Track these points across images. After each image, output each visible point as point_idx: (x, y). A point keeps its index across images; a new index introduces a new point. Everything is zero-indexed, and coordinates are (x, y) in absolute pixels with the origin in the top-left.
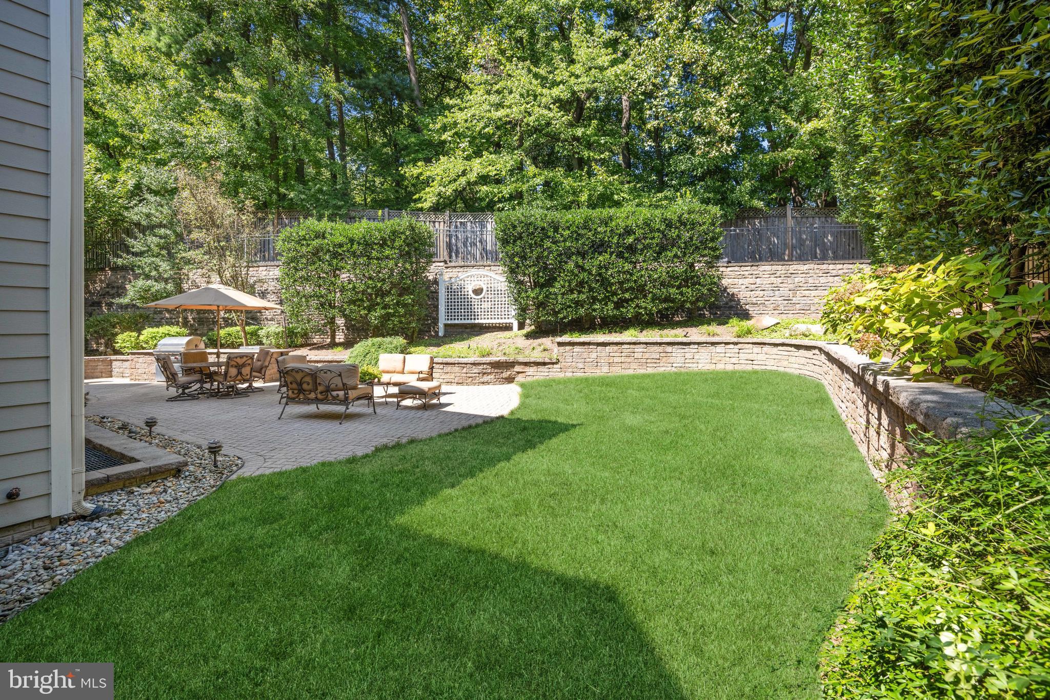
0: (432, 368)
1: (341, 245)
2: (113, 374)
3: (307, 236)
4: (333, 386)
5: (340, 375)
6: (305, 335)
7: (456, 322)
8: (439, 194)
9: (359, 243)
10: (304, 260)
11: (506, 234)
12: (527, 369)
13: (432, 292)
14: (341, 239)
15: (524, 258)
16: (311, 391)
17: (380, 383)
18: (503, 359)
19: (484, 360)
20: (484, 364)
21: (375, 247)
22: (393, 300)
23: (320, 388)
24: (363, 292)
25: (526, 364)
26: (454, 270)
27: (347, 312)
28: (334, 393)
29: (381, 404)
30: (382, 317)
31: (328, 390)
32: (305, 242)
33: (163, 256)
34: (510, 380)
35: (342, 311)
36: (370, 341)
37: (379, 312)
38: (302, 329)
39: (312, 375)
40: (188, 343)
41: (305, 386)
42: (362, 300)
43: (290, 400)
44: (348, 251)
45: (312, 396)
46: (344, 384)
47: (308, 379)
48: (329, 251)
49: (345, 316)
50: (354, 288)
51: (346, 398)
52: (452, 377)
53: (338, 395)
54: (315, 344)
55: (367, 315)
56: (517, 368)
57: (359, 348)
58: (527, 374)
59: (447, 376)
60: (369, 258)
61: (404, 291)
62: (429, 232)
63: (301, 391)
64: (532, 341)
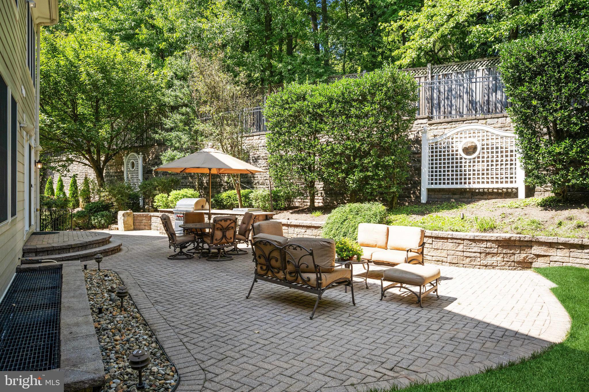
0: (422, 245)
1: (320, 106)
2: (152, 227)
3: (290, 100)
4: (303, 266)
5: (311, 254)
6: (289, 198)
7: (442, 186)
8: (420, 48)
9: (338, 102)
10: (286, 124)
11: (519, 71)
12: (552, 252)
13: (414, 153)
14: (319, 99)
15: (545, 99)
16: (279, 269)
17: (359, 261)
18: (515, 236)
19: (488, 235)
20: (487, 241)
21: (354, 104)
22: (372, 162)
23: (290, 268)
24: (342, 154)
25: (551, 245)
26: (440, 127)
27: (325, 176)
28: (305, 276)
29: (361, 288)
30: (360, 180)
31: (298, 271)
32: (287, 106)
33: (186, 130)
34: (526, 265)
35: (320, 174)
36: (348, 207)
37: (357, 175)
38: (285, 193)
39: (281, 250)
40: (197, 203)
41: (273, 262)
42: (340, 163)
43: (258, 276)
44: (327, 111)
45: (281, 275)
46: (316, 266)
47: (276, 254)
48: (308, 112)
49: (323, 179)
50: (333, 149)
51: (319, 285)
52: (444, 254)
53: (309, 279)
54: (297, 207)
55: (344, 178)
56: (536, 250)
57: (337, 213)
58: (551, 258)
59: (438, 253)
60: (348, 117)
61: (385, 151)
62: (413, 84)
63: (269, 268)
64: (553, 212)
